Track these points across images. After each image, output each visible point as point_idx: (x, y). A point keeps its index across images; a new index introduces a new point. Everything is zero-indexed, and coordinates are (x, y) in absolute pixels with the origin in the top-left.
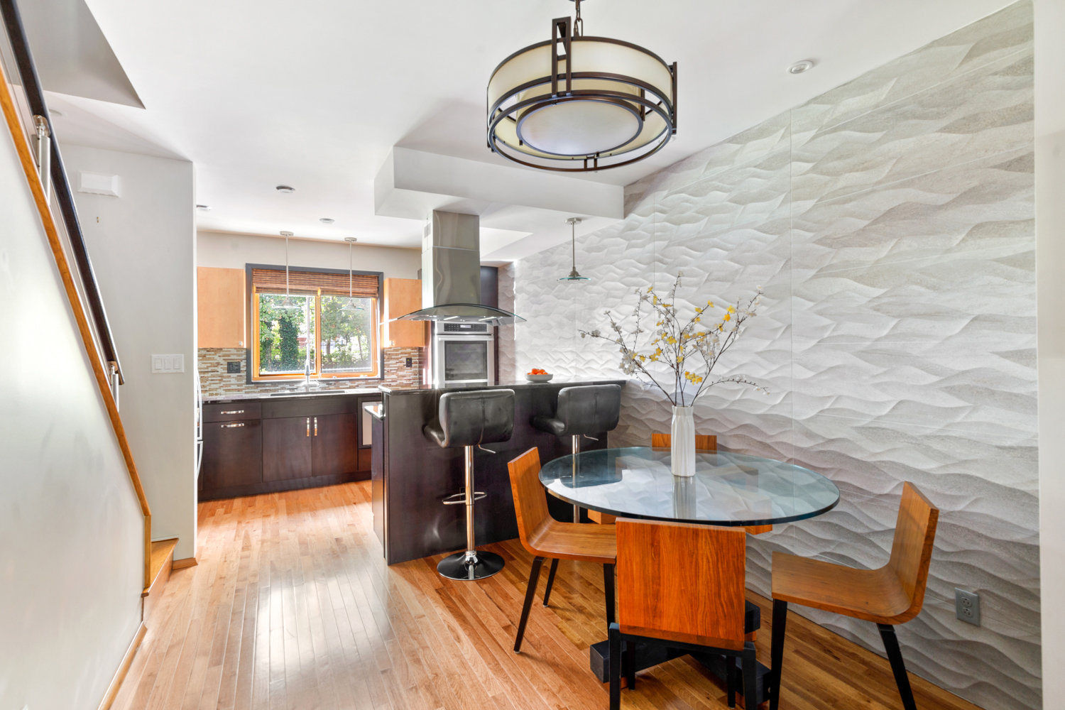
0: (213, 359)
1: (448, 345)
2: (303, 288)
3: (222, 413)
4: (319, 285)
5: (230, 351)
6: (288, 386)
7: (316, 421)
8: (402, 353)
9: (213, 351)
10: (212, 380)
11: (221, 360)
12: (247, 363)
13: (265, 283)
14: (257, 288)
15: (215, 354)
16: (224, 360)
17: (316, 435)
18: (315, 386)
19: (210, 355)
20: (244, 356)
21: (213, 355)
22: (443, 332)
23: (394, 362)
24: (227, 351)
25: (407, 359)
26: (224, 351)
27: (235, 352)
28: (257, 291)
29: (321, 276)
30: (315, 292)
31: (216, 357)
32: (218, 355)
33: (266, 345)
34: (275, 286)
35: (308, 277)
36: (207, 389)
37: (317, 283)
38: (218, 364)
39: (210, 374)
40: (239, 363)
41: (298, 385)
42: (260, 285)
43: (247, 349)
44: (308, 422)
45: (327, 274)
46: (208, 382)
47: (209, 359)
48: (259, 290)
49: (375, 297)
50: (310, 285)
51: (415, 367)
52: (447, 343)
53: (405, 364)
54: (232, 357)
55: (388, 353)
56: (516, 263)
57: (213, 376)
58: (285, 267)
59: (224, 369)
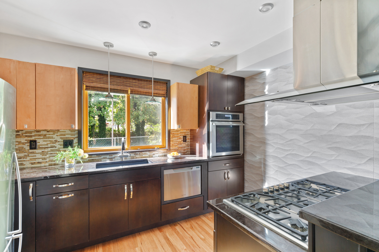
0: (52, 138)
1: (218, 128)
2: (119, 88)
3: (54, 186)
4: (130, 86)
5: (65, 132)
6: (108, 157)
7: (131, 187)
8: (181, 133)
9: (52, 132)
10: (51, 154)
11: (58, 139)
12: (78, 140)
13: (92, 83)
14: (86, 86)
15: (54, 134)
16: (61, 138)
17: (131, 197)
18: (127, 156)
19: (49, 134)
20: (76, 136)
21: (52, 134)
22: (215, 119)
23: (176, 139)
24: (63, 132)
25: (184, 137)
26: (61, 132)
27: (70, 132)
28: (86, 89)
29: (131, 80)
30: (126, 92)
31: (54, 136)
32: (56, 134)
33: (92, 127)
34: (99, 85)
35: (122, 80)
36: (47, 161)
37: (128, 85)
38: (56, 141)
39: (49, 149)
40: (73, 140)
41: (115, 155)
42: (88, 84)
43: (78, 130)
44: (126, 188)
45: (134, 79)
46: (48, 156)
47: (49, 138)
48: (88, 88)
49: (164, 97)
50: (124, 86)
51: (188, 142)
52: (217, 126)
53: (183, 140)
54: (67, 136)
55: (172, 133)
56: (268, 71)
57: (52, 151)
58: (108, 72)
59: (61, 145)
